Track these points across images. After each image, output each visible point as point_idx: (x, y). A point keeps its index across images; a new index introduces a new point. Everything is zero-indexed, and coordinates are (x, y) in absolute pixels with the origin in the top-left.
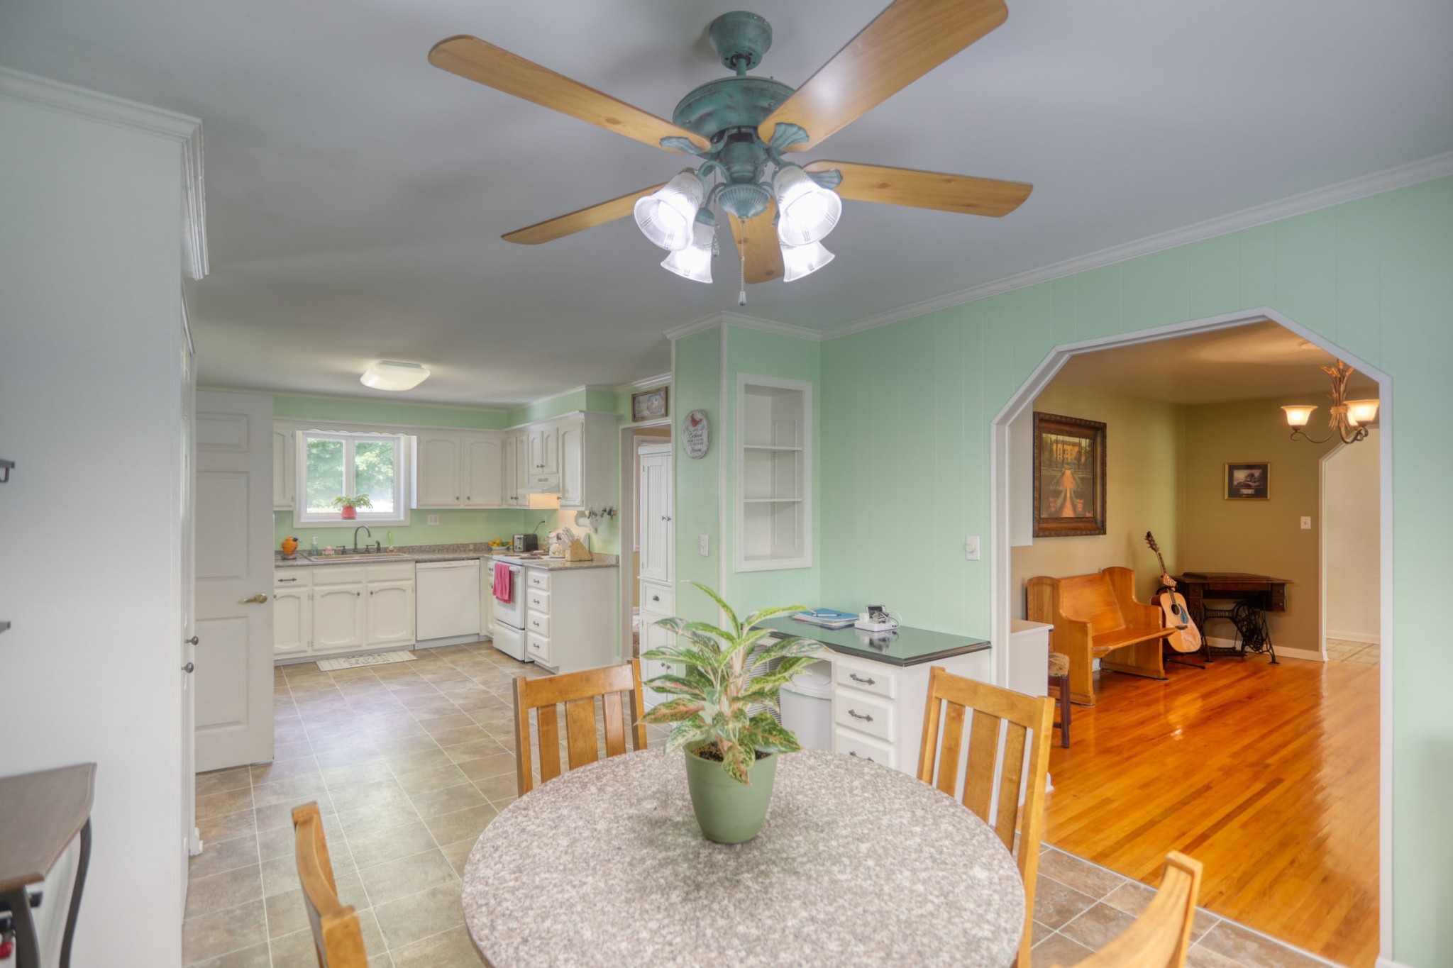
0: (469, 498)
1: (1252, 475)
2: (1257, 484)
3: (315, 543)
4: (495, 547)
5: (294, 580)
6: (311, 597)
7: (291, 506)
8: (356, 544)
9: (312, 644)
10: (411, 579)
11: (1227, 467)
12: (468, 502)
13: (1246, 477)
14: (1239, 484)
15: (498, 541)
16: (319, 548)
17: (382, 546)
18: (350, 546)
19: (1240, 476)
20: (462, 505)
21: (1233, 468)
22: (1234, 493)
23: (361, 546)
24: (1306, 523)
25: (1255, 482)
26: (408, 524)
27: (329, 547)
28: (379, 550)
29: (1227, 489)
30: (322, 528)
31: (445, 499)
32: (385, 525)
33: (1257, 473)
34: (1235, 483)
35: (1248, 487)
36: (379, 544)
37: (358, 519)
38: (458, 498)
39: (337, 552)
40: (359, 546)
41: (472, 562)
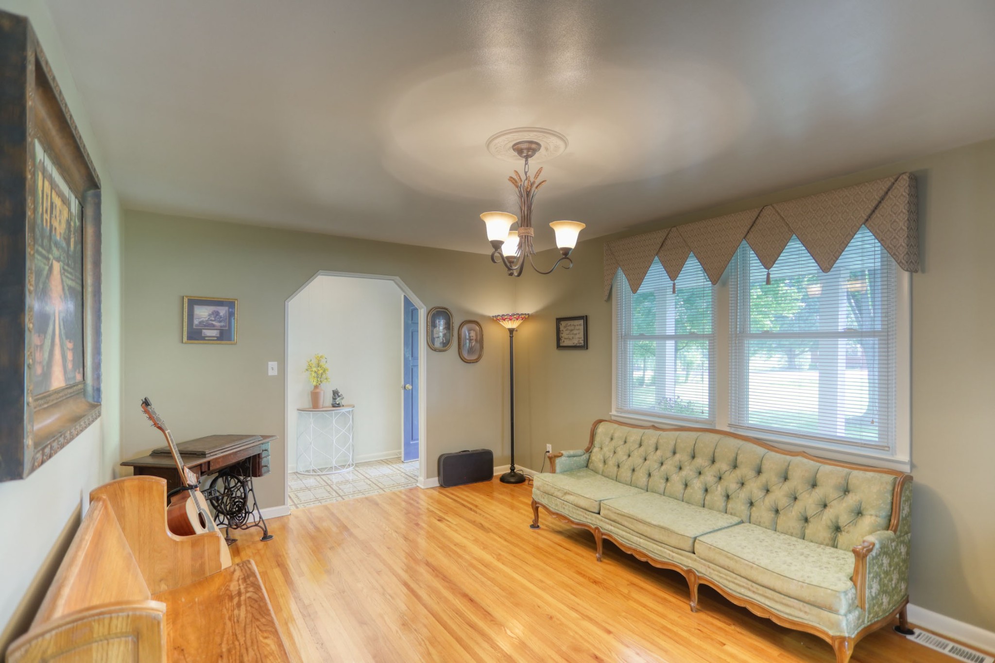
1: (217, 313)
2: (222, 324)
11: (186, 300)
13: (210, 315)
14: (200, 323)
19: (202, 313)
21: (194, 302)
22: (195, 335)
24: (273, 368)
25: (220, 322)
29: (185, 329)
33: (223, 311)
34: (196, 322)
35: (211, 327)
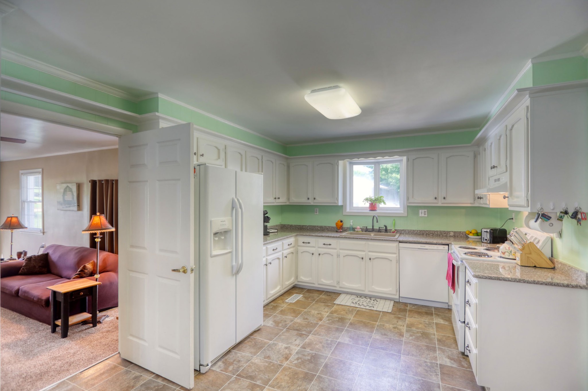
0: (444, 198)
3: (352, 224)
4: (471, 236)
5: (330, 245)
6: (338, 256)
7: (335, 203)
8: (373, 226)
9: (338, 283)
10: (395, 253)
12: (444, 201)
15: (473, 232)
16: (354, 227)
17: (388, 228)
18: (370, 227)
20: (440, 203)
23: (376, 227)
26: (406, 215)
27: (358, 227)
28: (386, 230)
30: (358, 215)
31: (428, 199)
32: (392, 216)
36: (386, 227)
37: (378, 211)
38: (436, 198)
39: (362, 230)
40: (375, 228)
41: (441, 247)
